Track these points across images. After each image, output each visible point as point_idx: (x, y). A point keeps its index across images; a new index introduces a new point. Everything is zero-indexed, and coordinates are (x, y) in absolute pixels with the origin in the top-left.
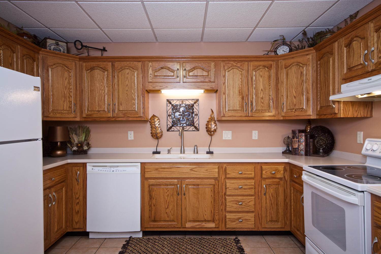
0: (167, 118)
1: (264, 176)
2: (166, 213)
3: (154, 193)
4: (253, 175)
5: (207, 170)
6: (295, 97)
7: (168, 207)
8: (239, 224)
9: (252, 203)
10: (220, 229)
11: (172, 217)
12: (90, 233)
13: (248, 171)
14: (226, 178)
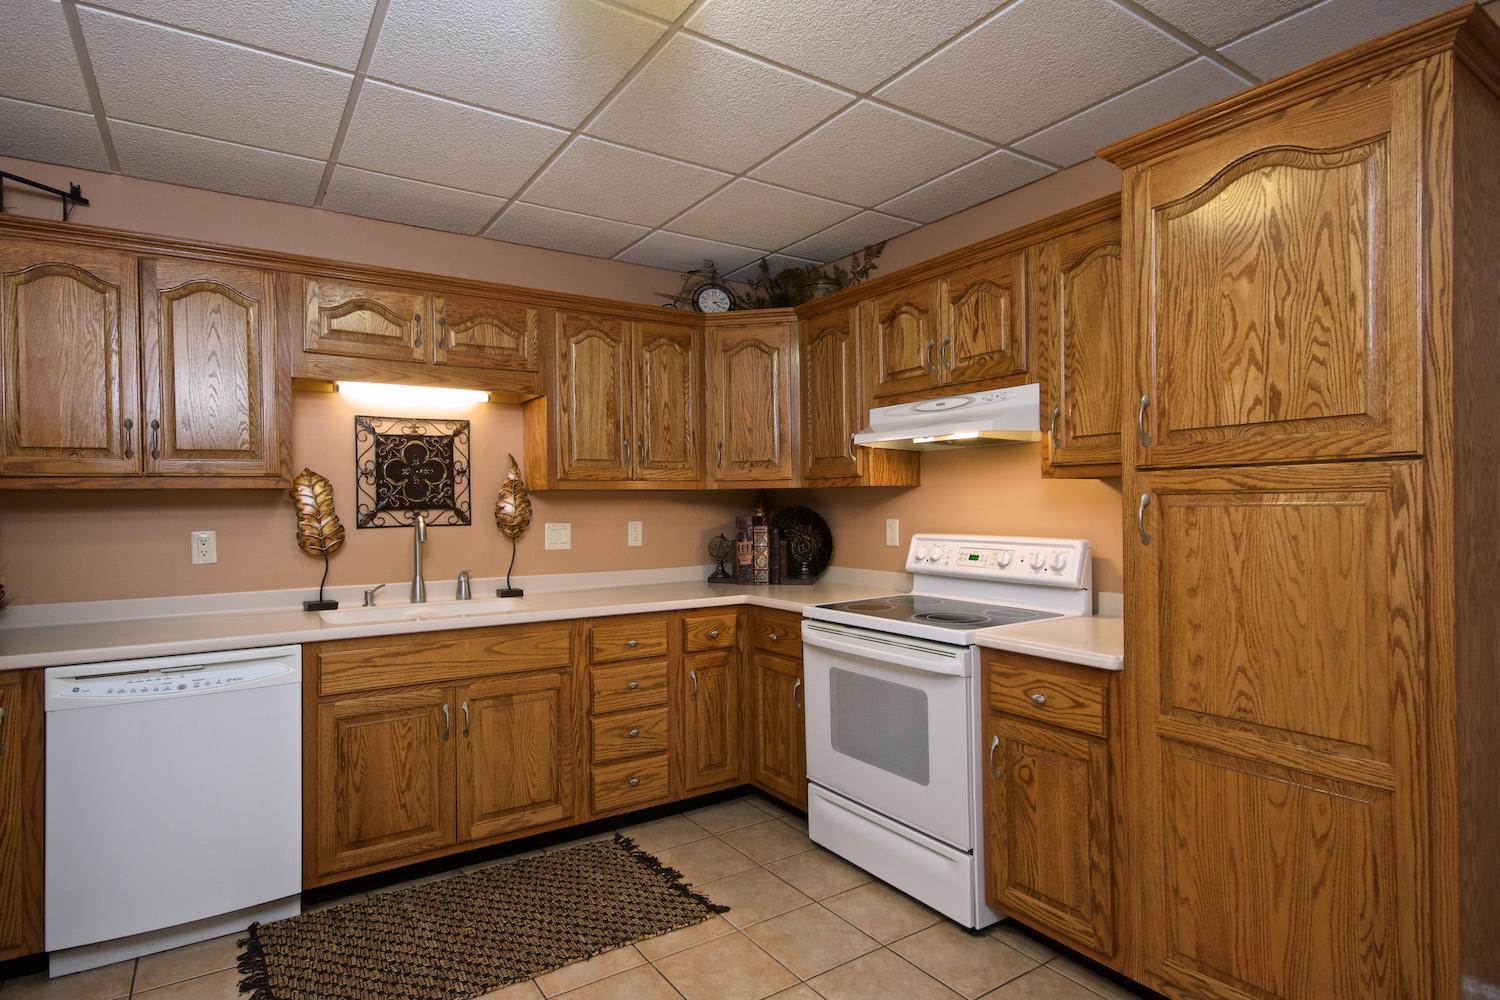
0: (358, 481)
1: (690, 647)
2: (404, 806)
3: (355, 747)
4: (665, 646)
5: (536, 646)
6: (750, 430)
7: (408, 787)
8: (629, 794)
9: (662, 727)
10: (576, 822)
11: (423, 816)
12: (51, 957)
13: (651, 637)
14: (593, 664)
